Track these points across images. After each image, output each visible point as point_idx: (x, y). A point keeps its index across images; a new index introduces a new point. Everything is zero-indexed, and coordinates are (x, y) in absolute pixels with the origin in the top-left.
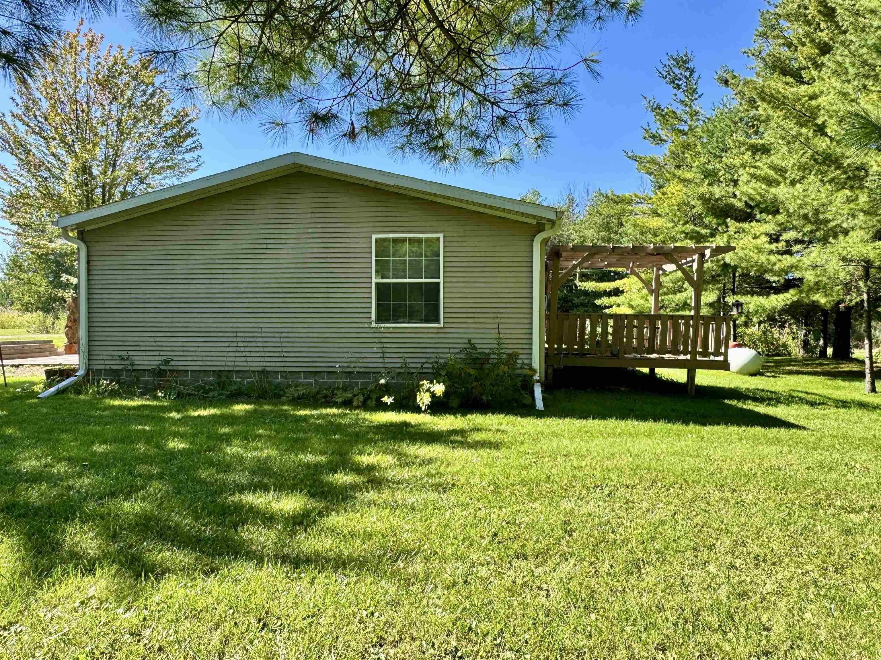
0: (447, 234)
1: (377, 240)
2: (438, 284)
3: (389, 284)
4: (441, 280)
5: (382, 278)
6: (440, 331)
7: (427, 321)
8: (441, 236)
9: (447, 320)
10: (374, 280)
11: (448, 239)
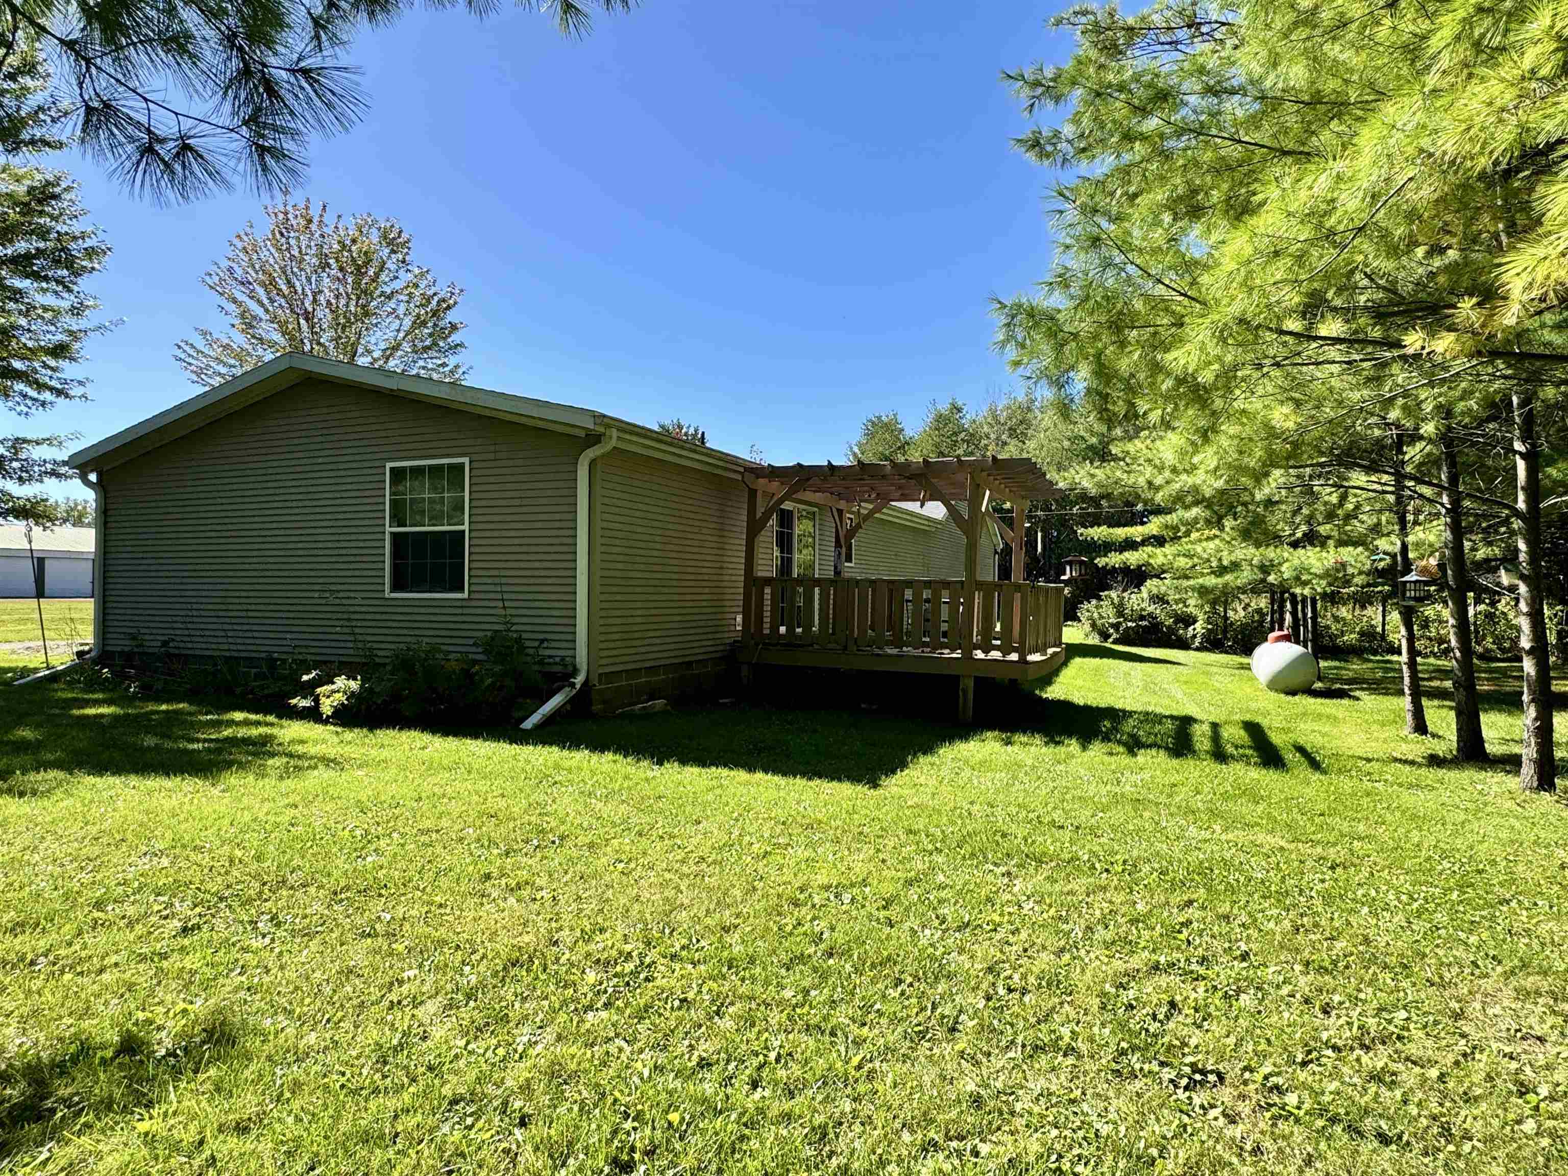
0: (475, 457)
1: (392, 469)
2: (464, 531)
3: (406, 534)
4: (466, 527)
5: (399, 526)
6: (464, 603)
7: (451, 590)
8: (466, 460)
9: (473, 588)
10: (388, 529)
11: (475, 465)
